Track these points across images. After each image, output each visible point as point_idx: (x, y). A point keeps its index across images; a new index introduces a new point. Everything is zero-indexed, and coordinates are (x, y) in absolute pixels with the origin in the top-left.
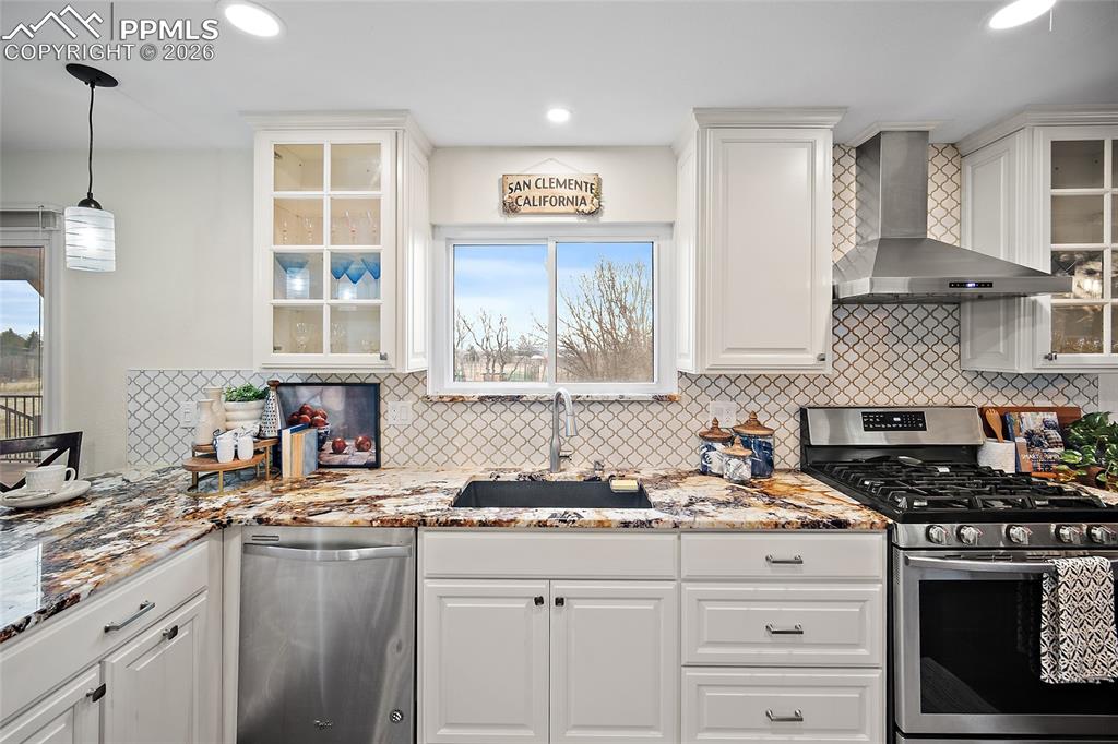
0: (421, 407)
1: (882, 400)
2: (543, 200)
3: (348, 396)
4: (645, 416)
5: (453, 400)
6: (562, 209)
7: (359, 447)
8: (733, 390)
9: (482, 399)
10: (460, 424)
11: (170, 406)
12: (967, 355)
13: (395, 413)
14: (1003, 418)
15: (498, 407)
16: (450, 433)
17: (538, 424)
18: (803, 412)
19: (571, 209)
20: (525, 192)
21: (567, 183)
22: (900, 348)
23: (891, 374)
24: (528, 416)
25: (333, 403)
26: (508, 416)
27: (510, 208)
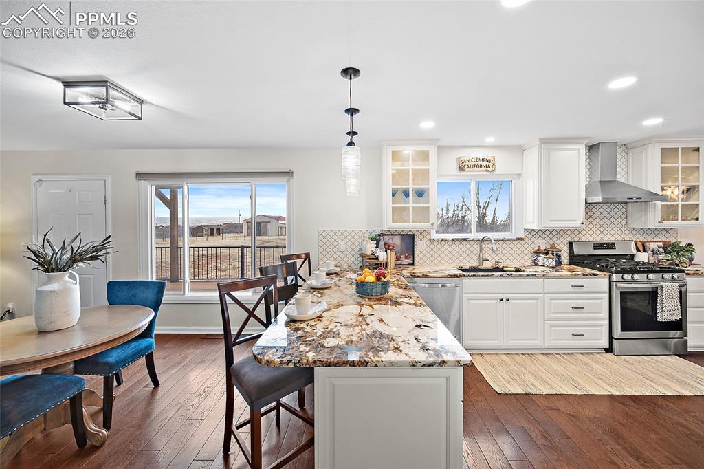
0: (429, 243)
1: (598, 239)
2: (474, 166)
3: (402, 239)
4: (512, 246)
5: (443, 240)
6: (480, 169)
7: (406, 258)
8: (544, 236)
9: (453, 240)
10: (443, 249)
11: (335, 243)
12: (630, 222)
13: (420, 245)
14: (643, 245)
15: (457, 243)
16: (439, 252)
17: (472, 249)
18: (571, 244)
19: (484, 169)
20: (467, 163)
21: (483, 160)
22: (605, 220)
23: (602, 229)
24: (468, 246)
25: (397, 241)
26: (461, 246)
27: (461, 169)
